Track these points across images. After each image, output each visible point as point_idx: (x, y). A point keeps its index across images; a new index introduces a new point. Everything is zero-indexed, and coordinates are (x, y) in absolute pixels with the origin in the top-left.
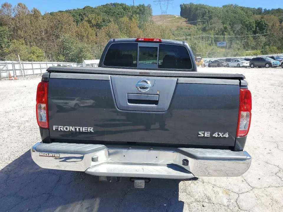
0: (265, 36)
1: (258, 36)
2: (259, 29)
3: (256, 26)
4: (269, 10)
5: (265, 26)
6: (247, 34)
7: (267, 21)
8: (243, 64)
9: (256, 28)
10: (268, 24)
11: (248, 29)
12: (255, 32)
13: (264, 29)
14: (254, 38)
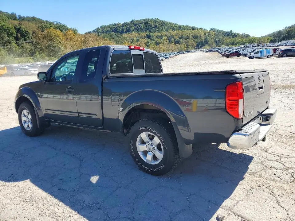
0: (29, 43)
1: (22, 43)
2: (21, 36)
3: (17, 33)
4: (24, 17)
5: (26, 33)
6: (8, 40)
7: (26, 28)
8: (32, 72)
9: (17, 34)
10: (29, 31)
11: (8, 35)
12: (17, 39)
13: (25, 36)
14: (18, 44)
